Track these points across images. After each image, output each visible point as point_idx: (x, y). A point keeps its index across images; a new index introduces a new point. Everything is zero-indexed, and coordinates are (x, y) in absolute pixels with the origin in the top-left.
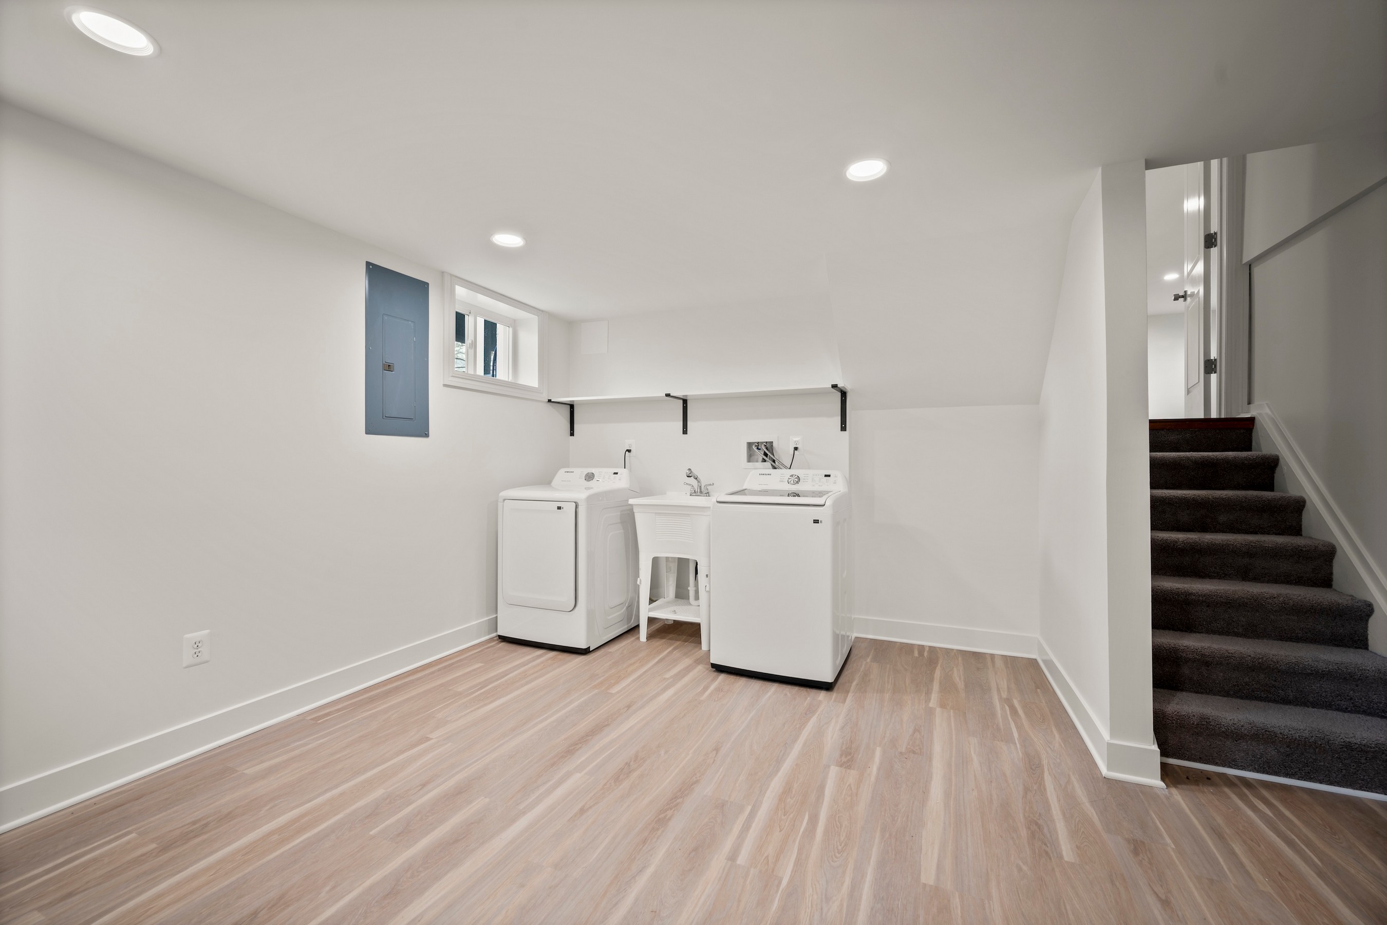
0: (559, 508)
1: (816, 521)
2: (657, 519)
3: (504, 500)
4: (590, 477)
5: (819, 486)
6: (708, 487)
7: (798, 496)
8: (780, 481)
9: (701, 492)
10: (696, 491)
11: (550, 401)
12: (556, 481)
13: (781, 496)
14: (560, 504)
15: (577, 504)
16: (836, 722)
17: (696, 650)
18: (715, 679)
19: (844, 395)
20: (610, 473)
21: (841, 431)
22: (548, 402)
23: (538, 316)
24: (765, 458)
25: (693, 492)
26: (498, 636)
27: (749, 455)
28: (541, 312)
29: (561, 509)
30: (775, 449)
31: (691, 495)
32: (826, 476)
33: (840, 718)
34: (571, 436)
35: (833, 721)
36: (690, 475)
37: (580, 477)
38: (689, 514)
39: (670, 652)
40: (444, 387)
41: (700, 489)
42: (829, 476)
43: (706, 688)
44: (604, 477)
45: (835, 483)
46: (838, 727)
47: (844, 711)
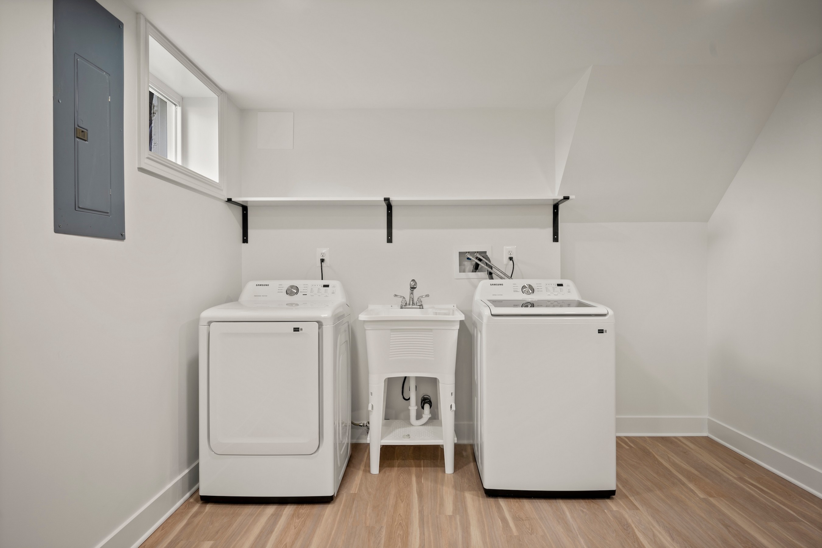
0: (296, 330)
1: (601, 331)
2: (392, 336)
3: (210, 323)
4: (292, 291)
5: (556, 295)
6: (422, 299)
7: (533, 305)
8: (515, 291)
9: (413, 304)
10: (408, 303)
11: (229, 200)
12: (245, 296)
14: (296, 325)
15: (320, 324)
16: (660, 532)
17: (440, 475)
18: (499, 508)
19: (556, 207)
20: (319, 285)
21: (553, 242)
22: (226, 201)
23: (218, 96)
24: (476, 268)
25: (404, 304)
26: (200, 497)
27: (460, 264)
28: (221, 92)
29: (299, 331)
30: (488, 259)
31: (402, 308)
32: (559, 285)
33: (657, 527)
34: (244, 243)
35: (656, 532)
36: (415, 287)
37: (279, 291)
38: (431, 330)
39: (419, 482)
40: (139, 171)
41: (413, 300)
42: (561, 285)
43: (504, 520)
44: (312, 291)
45: (569, 292)
46: (669, 539)
47: (650, 518)
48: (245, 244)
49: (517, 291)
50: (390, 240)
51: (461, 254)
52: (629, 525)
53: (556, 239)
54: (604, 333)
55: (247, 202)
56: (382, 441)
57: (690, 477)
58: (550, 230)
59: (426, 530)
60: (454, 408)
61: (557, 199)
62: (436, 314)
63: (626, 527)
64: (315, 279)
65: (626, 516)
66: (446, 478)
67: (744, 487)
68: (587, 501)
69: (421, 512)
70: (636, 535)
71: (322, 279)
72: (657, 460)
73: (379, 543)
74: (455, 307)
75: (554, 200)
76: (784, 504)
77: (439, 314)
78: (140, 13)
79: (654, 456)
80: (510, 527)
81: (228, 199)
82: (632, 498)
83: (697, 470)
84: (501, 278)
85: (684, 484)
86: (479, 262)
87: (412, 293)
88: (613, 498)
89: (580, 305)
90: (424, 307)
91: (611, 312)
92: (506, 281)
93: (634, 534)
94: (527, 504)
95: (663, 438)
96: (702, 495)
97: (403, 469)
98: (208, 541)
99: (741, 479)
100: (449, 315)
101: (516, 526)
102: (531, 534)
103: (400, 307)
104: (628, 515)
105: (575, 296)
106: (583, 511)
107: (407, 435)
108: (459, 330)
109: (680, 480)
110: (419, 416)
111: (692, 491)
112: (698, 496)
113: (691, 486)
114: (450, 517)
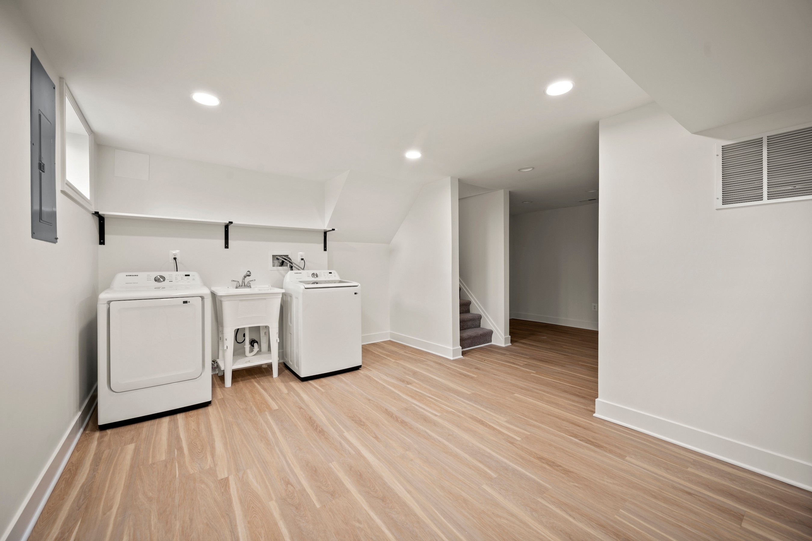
0: (185, 302)
5: (328, 278)
6: (250, 282)
7: (317, 283)
8: (308, 276)
10: (241, 285)
12: (117, 285)
13: (308, 284)
14: (185, 299)
15: (202, 298)
16: (382, 376)
17: (270, 379)
18: (311, 384)
19: (325, 233)
20: (181, 275)
21: (324, 251)
22: (93, 214)
23: (89, 135)
24: (282, 264)
25: (239, 286)
26: (98, 427)
27: (273, 262)
28: (91, 132)
29: (187, 303)
30: (290, 259)
31: (236, 288)
32: (330, 273)
33: (381, 374)
34: (101, 244)
35: (381, 376)
36: (250, 275)
37: (148, 279)
38: (265, 299)
39: (260, 385)
40: (61, 192)
41: (244, 284)
42: (331, 273)
43: (315, 388)
44: (176, 279)
45: (335, 276)
46: (386, 377)
47: (377, 372)
48: (102, 246)
49: (309, 276)
50: (227, 246)
51: (274, 256)
52: (370, 377)
53: (325, 250)
54: (357, 294)
55: (104, 214)
56: (233, 367)
57: (387, 355)
58: (323, 245)
59: (278, 401)
60: (278, 341)
61: (326, 230)
62: (260, 290)
63: (369, 377)
64: (171, 271)
65: (368, 374)
66: (275, 379)
67: (407, 355)
68: (350, 372)
69: (270, 395)
70: (374, 379)
71: (177, 271)
72: (373, 352)
73: (255, 413)
74: (270, 286)
75: (324, 230)
76: (421, 357)
77: (261, 290)
78: (63, 78)
79: (371, 351)
80: (320, 390)
81: (95, 212)
82: (368, 368)
83: (389, 353)
84: (299, 270)
85: (386, 358)
86: (284, 260)
87: (244, 279)
88: (360, 369)
89: (340, 282)
90: (251, 287)
91: (359, 285)
92: (301, 271)
93: (373, 379)
94: (324, 380)
95: (372, 344)
96: (394, 361)
97: (245, 381)
98: (129, 444)
99: (405, 352)
100: (268, 290)
101: (323, 388)
102: (331, 390)
103: (235, 287)
104: (368, 373)
105: (338, 278)
106: (350, 376)
107: (248, 361)
108: (282, 298)
109: (384, 357)
110: (251, 351)
111: (390, 360)
112: (392, 361)
113: (389, 358)
114: (288, 394)
